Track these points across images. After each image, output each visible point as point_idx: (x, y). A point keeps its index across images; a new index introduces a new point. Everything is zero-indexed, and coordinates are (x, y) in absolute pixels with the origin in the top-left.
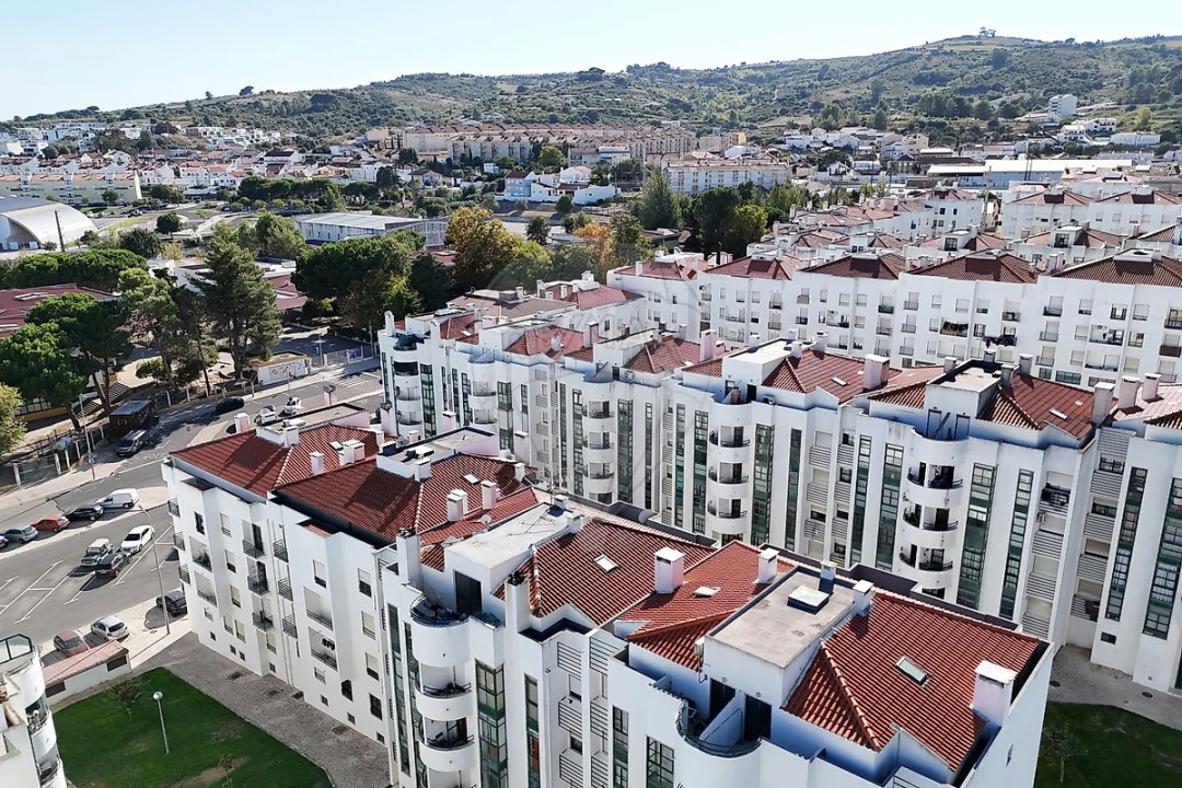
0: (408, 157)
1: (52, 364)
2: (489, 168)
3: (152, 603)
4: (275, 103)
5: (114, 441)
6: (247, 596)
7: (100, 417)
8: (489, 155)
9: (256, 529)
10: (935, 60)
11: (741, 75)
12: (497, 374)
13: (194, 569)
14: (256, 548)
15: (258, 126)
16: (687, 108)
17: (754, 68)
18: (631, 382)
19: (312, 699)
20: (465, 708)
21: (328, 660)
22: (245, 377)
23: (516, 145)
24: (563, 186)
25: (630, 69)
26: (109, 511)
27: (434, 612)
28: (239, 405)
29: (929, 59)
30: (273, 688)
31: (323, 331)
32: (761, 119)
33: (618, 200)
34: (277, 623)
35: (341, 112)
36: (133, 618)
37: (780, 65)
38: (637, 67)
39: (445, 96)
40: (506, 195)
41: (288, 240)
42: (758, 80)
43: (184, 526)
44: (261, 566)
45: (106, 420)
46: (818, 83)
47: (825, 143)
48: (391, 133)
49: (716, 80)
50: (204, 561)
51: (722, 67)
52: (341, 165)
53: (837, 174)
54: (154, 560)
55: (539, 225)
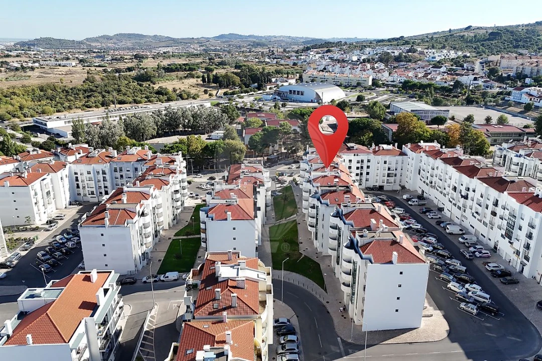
2: (528, 80)
15: (455, 48)
52: (458, 75)
55: (488, 120)
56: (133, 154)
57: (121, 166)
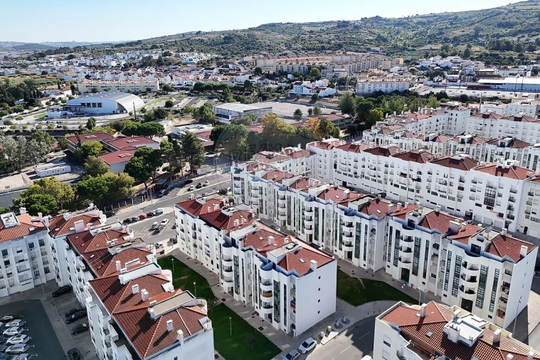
0: (258, 71)
1: (142, 170)
2: (290, 76)
3: (169, 240)
4: (209, 39)
5: (157, 192)
6: (192, 239)
7: (152, 184)
8: (291, 70)
9: (195, 224)
10: (510, 15)
11: (415, 21)
12: (259, 184)
13: (180, 232)
14: (195, 229)
15: (202, 51)
16: (385, 40)
17: (422, 17)
18: (290, 191)
19: (205, 265)
20: (231, 264)
21: (208, 255)
22: (193, 172)
23: (302, 66)
24: (317, 88)
25: (362, 19)
26: (158, 214)
27: (227, 245)
28: (191, 181)
29: (507, 14)
30: (197, 262)
31: (219, 154)
32: (418, 46)
33: (337, 95)
34: (198, 247)
35: (236, 44)
36: (164, 243)
37: (435, 16)
38: (366, 18)
39: (280, 33)
40: (293, 91)
41: (210, 116)
42: (423, 24)
43: (178, 222)
44: (195, 233)
45: (154, 184)
46: (450, 26)
47: (437, 65)
48: (253, 58)
49: (402, 24)
50: (183, 231)
51: (407, 17)
52: (233, 75)
53: (437, 81)
54: (169, 228)
55: (298, 112)
56: (15, 226)
57: (5, 248)
